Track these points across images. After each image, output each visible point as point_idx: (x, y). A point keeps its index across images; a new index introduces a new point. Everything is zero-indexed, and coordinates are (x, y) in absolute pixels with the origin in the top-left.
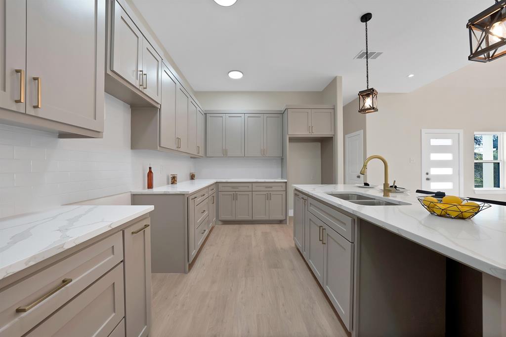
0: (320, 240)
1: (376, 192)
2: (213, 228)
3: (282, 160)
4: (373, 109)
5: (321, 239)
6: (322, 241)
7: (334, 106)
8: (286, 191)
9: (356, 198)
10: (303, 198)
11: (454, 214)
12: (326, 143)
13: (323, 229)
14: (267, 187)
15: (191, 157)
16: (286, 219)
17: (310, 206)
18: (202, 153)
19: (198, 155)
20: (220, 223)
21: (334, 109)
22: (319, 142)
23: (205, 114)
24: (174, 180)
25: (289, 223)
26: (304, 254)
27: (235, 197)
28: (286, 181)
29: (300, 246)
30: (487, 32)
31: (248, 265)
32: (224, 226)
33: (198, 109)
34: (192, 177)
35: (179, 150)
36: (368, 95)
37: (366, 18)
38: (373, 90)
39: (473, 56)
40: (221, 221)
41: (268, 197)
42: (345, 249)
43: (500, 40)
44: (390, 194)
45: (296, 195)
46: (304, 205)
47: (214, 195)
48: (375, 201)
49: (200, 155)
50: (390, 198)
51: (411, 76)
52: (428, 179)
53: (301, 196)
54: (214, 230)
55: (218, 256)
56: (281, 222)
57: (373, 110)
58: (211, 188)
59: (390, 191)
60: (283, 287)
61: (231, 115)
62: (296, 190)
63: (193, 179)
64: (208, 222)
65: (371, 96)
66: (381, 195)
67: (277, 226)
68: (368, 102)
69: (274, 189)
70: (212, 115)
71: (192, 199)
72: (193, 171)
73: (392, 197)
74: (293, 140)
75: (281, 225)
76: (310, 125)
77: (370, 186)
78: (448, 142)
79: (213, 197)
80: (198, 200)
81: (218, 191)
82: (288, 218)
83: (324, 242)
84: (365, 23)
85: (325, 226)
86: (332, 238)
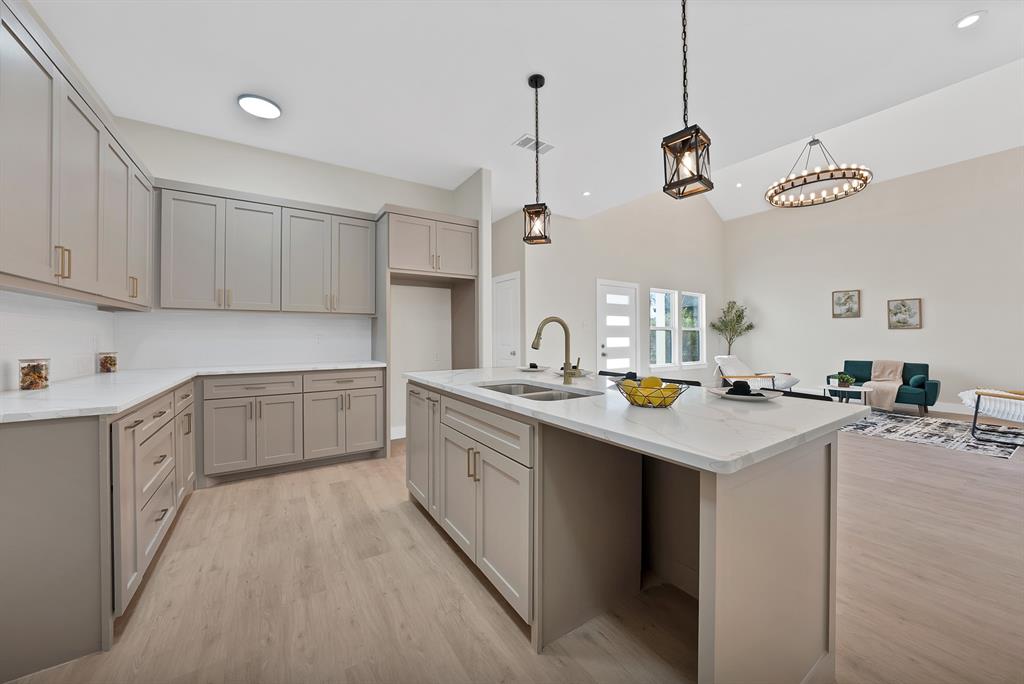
0: (469, 476)
1: (550, 379)
2: (187, 499)
3: (375, 320)
4: (544, 238)
5: (472, 473)
6: (474, 476)
7: (477, 222)
8: (384, 386)
9: (522, 390)
10: (429, 399)
11: (657, 402)
12: (461, 291)
13: (475, 454)
14: (339, 382)
15: (101, 308)
16: (384, 448)
17: (446, 413)
18: (144, 296)
19: (135, 300)
20: (209, 482)
21: (476, 226)
22: (448, 288)
23: (158, 190)
24: (34, 376)
25: (392, 456)
26: (433, 511)
27: (253, 411)
28: (384, 365)
29: (422, 497)
30: (678, 161)
31: (307, 567)
32: (222, 488)
33: (133, 170)
34: (107, 365)
35: (67, 283)
36: (538, 214)
37: (536, 81)
38: (546, 208)
39: (668, 188)
40: (210, 476)
41: (343, 403)
42: (517, 482)
43: (690, 175)
44: (573, 380)
45: (411, 393)
46: (431, 412)
47: (191, 410)
48: (554, 392)
49: (139, 300)
50: (572, 386)
51: (587, 194)
52: (604, 355)
53: (425, 394)
54: (190, 506)
55: (214, 568)
56: (372, 455)
57: (543, 241)
58: (179, 393)
59: (573, 375)
60: (396, 590)
61: (244, 203)
62: (411, 382)
63: (109, 371)
64: (174, 486)
65: (542, 216)
66: (560, 382)
67: (363, 465)
68: (538, 226)
69: (357, 384)
70: (178, 195)
71: (126, 428)
72: (107, 348)
73: (578, 384)
74: (399, 279)
75: (374, 461)
76: (433, 252)
77: (539, 368)
78: (623, 300)
79: (189, 415)
80: (143, 430)
81: (201, 401)
82: (388, 443)
83: (477, 477)
84: (534, 90)
85: (480, 448)
86: (493, 467)
